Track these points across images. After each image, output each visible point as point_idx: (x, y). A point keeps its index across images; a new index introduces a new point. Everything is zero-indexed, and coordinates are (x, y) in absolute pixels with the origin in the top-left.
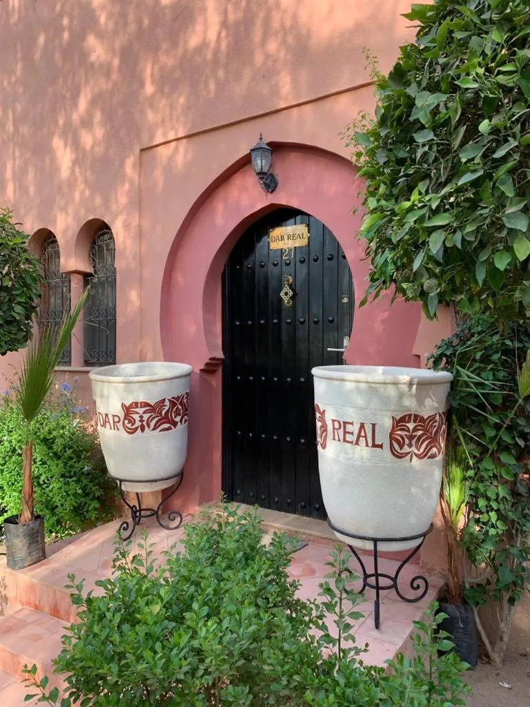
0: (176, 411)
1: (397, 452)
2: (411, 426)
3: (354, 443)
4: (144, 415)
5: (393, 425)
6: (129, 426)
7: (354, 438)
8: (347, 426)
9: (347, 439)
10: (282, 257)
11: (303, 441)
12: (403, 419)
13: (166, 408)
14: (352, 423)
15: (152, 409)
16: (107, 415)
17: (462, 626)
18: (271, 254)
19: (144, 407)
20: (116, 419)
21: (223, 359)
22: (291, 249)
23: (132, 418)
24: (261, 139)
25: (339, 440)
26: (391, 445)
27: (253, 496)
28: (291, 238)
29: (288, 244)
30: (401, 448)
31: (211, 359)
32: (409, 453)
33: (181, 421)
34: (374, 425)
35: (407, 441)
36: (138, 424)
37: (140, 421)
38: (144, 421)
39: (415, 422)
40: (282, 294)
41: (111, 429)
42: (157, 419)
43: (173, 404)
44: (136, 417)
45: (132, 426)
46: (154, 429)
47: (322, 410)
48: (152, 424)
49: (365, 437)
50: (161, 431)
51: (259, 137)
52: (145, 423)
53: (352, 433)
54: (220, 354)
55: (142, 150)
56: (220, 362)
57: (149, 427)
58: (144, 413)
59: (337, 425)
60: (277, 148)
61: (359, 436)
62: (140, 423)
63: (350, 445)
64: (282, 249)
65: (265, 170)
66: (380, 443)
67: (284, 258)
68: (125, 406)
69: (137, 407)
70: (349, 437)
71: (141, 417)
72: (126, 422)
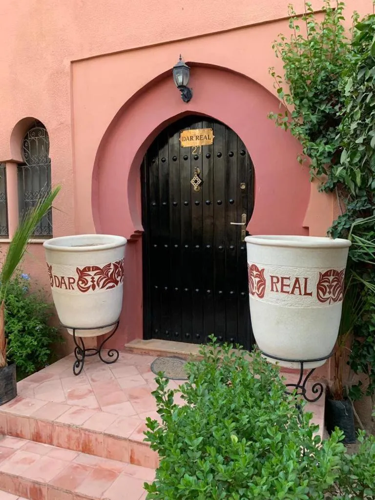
0: (118, 272)
1: (321, 298)
2: (331, 278)
3: (290, 292)
4: (95, 277)
5: (320, 278)
6: (83, 285)
7: (290, 290)
8: (285, 280)
9: (284, 290)
10: (191, 153)
11: (209, 291)
12: (327, 274)
13: (112, 271)
14: (289, 278)
15: (102, 271)
16: (63, 278)
17: (347, 414)
18: (182, 151)
19: (95, 270)
20: (72, 281)
21: (143, 232)
22: (199, 147)
23: (85, 279)
24: (180, 59)
25: (277, 291)
26: (318, 292)
27: (168, 334)
28: (199, 138)
29: (196, 143)
30: (324, 294)
31: (135, 232)
32: (329, 298)
33: (121, 280)
34: (306, 279)
35: (328, 290)
36: (90, 283)
37: (91, 281)
38: (95, 281)
39: (333, 275)
40: (192, 182)
41: (67, 288)
42: (105, 279)
43: (116, 267)
44: (89, 279)
45: (85, 285)
46: (102, 287)
47: (260, 270)
48: (101, 284)
49: (299, 288)
50: (107, 288)
51: (179, 58)
52: (95, 283)
53: (289, 286)
54: (141, 228)
55: (72, 62)
56: (141, 234)
57: (99, 286)
58: (95, 275)
59: (275, 280)
60: (193, 67)
61: (294, 287)
62: (92, 283)
63: (287, 294)
64: (191, 147)
65: (185, 84)
66: (310, 292)
67: (193, 154)
68: (80, 270)
69: (89, 271)
70: (285, 289)
71: (93, 278)
72: (80, 282)
